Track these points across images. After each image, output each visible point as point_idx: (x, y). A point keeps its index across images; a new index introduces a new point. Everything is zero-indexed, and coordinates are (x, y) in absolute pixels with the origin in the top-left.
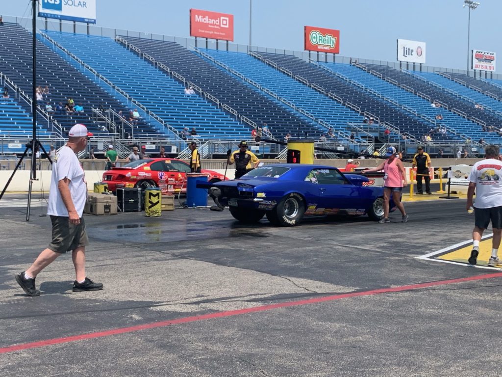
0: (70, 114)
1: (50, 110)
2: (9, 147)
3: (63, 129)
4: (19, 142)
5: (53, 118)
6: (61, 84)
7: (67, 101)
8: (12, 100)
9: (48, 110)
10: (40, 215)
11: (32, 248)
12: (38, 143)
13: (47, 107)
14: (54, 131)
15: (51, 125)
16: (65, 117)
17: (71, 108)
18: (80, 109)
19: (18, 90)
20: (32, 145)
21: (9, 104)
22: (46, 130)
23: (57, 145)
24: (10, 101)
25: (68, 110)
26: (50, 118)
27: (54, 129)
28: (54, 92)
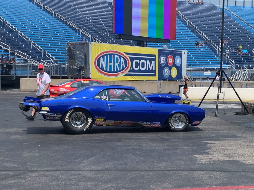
0: (240, 54)
1: (228, 52)
2: (205, 74)
3: (235, 64)
4: (210, 71)
5: (229, 57)
6: (235, 37)
7: (238, 47)
8: (207, 47)
9: (226, 53)
10: (223, 113)
11: (220, 132)
12: (223, 72)
13: (226, 51)
14: (230, 65)
15: (228, 61)
16: (237, 57)
17: (240, 51)
18: (246, 51)
19: (210, 41)
20: (220, 73)
21: (205, 50)
22: (225, 64)
23: (231, 73)
24: (206, 48)
25: (238, 52)
26: (228, 57)
27: (230, 64)
28: (231, 42)
